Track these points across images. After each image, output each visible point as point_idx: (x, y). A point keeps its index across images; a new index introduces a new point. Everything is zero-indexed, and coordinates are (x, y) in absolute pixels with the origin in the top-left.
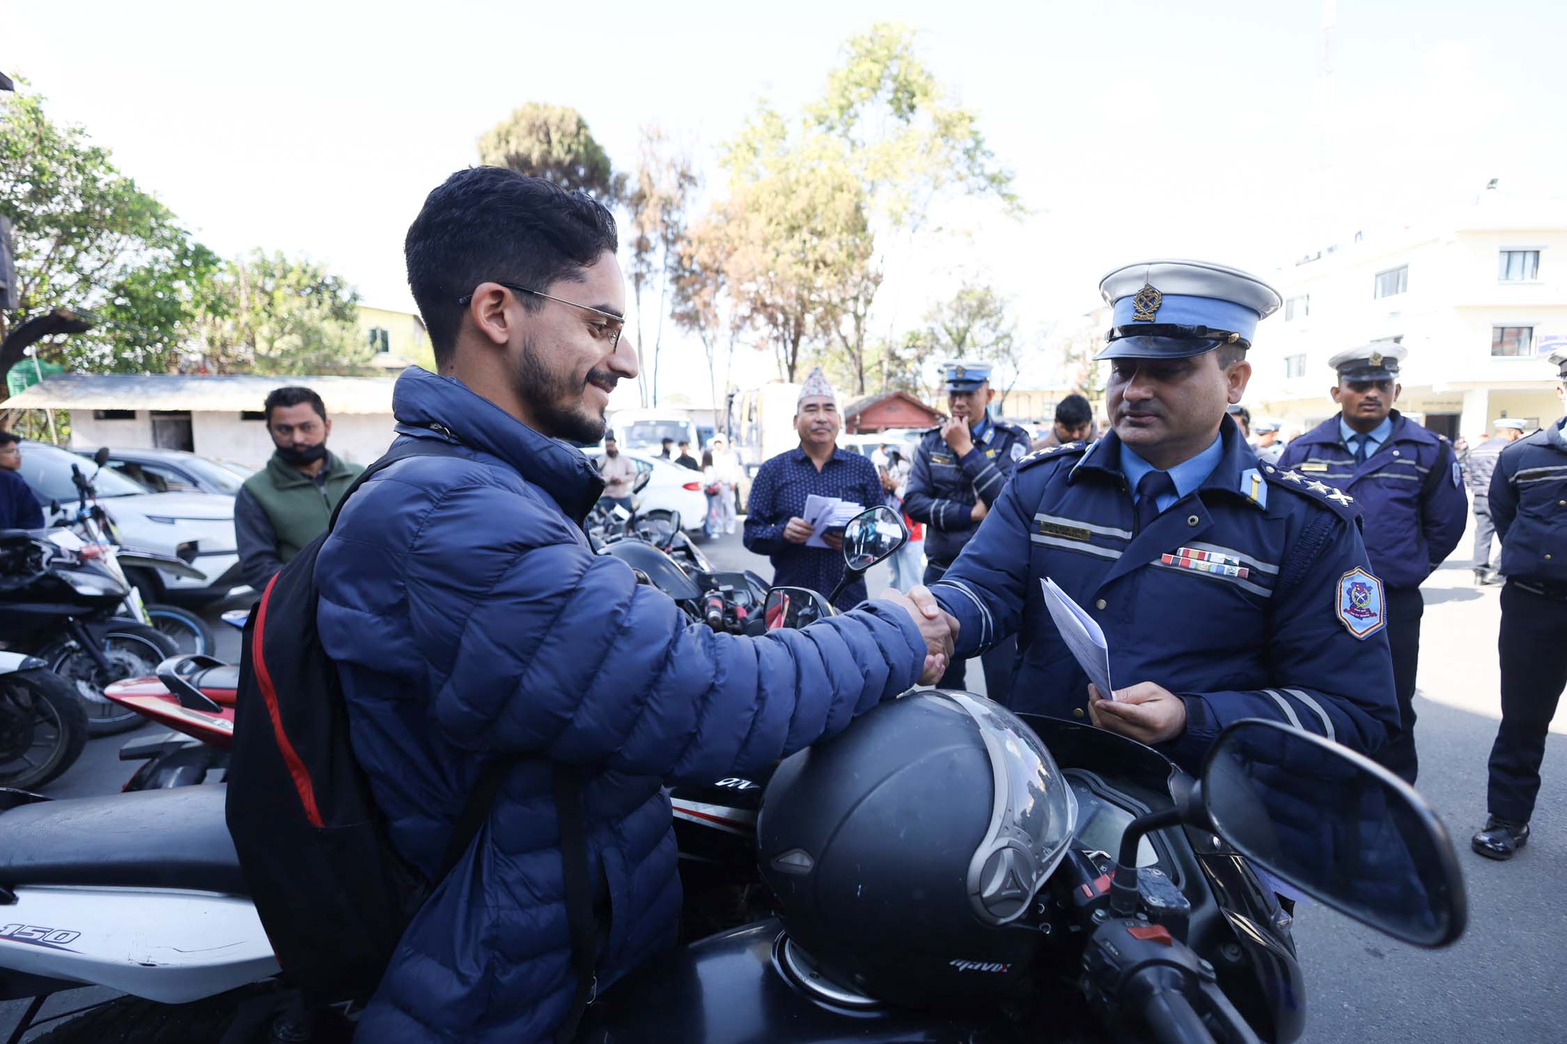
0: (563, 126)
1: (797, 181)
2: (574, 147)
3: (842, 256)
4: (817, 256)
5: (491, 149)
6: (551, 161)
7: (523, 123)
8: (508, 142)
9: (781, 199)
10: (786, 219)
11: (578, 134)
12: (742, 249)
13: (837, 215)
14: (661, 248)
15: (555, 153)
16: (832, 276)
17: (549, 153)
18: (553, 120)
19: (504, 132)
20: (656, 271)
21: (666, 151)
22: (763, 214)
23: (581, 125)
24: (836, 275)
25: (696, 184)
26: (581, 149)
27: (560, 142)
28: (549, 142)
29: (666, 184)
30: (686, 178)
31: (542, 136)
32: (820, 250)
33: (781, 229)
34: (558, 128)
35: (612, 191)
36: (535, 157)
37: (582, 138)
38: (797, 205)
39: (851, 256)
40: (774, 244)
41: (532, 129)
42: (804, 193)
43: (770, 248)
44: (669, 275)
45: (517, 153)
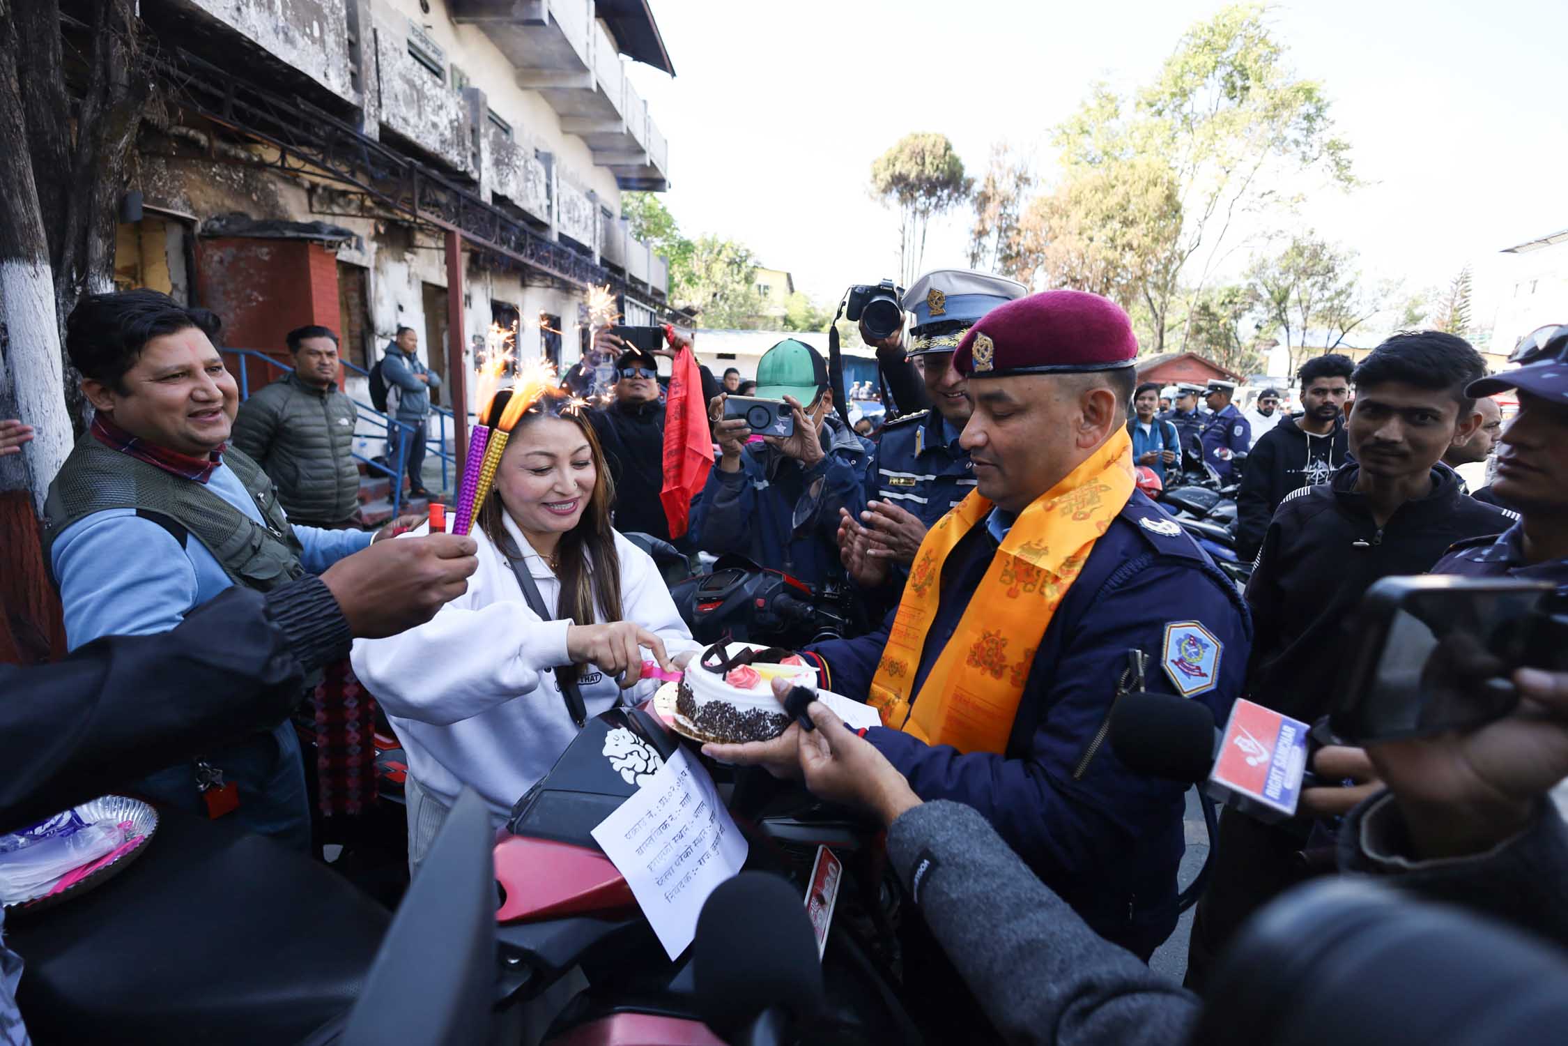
0: (935, 150)
1: (1116, 178)
2: (941, 166)
3: (1148, 241)
4: (1124, 241)
5: (882, 170)
6: (924, 177)
7: (907, 151)
8: (894, 165)
9: (1100, 195)
10: (1102, 210)
11: (945, 155)
12: (1061, 237)
13: (1148, 207)
14: (994, 235)
15: (926, 172)
16: (1136, 257)
17: (922, 171)
18: (928, 147)
19: (892, 158)
20: (989, 252)
21: (1010, 160)
22: (1083, 207)
23: (948, 148)
24: (1140, 256)
25: (1029, 184)
26: (946, 167)
27: (932, 164)
28: (924, 164)
29: (1006, 186)
30: (1023, 180)
31: (919, 160)
32: (1128, 237)
33: (1096, 219)
34: (931, 152)
35: (962, 189)
36: (913, 176)
37: (947, 158)
38: (1113, 200)
39: (1155, 240)
40: (1089, 233)
41: (913, 155)
42: (1121, 189)
43: (1085, 236)
44: (999, 256)
45: (900, 174)
